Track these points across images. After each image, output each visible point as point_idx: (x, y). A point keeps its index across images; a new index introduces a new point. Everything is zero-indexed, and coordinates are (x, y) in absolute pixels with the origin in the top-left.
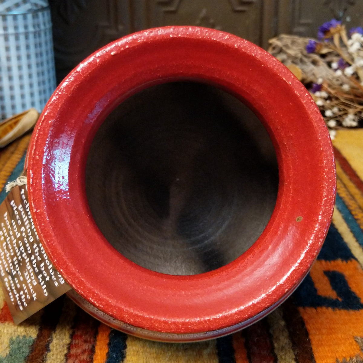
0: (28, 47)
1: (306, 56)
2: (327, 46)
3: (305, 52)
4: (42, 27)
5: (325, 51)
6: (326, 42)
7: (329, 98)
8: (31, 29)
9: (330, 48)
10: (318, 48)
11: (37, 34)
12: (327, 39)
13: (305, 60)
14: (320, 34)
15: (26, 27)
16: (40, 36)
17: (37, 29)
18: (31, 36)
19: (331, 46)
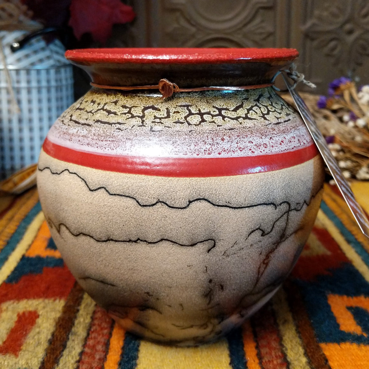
0: (49, 100)
1: (317, 112)
2: (338, 102)
3: (316, 108)
4: (64, 82)
5: (335, 107)
6: (337, 98)
7: (342, 150)
8: (53, 83)
9: (341, 104)
10: (329, 103)
11: (58, 89)
12: (338, 95)
13: (317, 115)
14: (331, 91)
15: (48, 81)
16: (61, 90)
17: (59, 84)
18: (53, 91)
19: (342, 101)
